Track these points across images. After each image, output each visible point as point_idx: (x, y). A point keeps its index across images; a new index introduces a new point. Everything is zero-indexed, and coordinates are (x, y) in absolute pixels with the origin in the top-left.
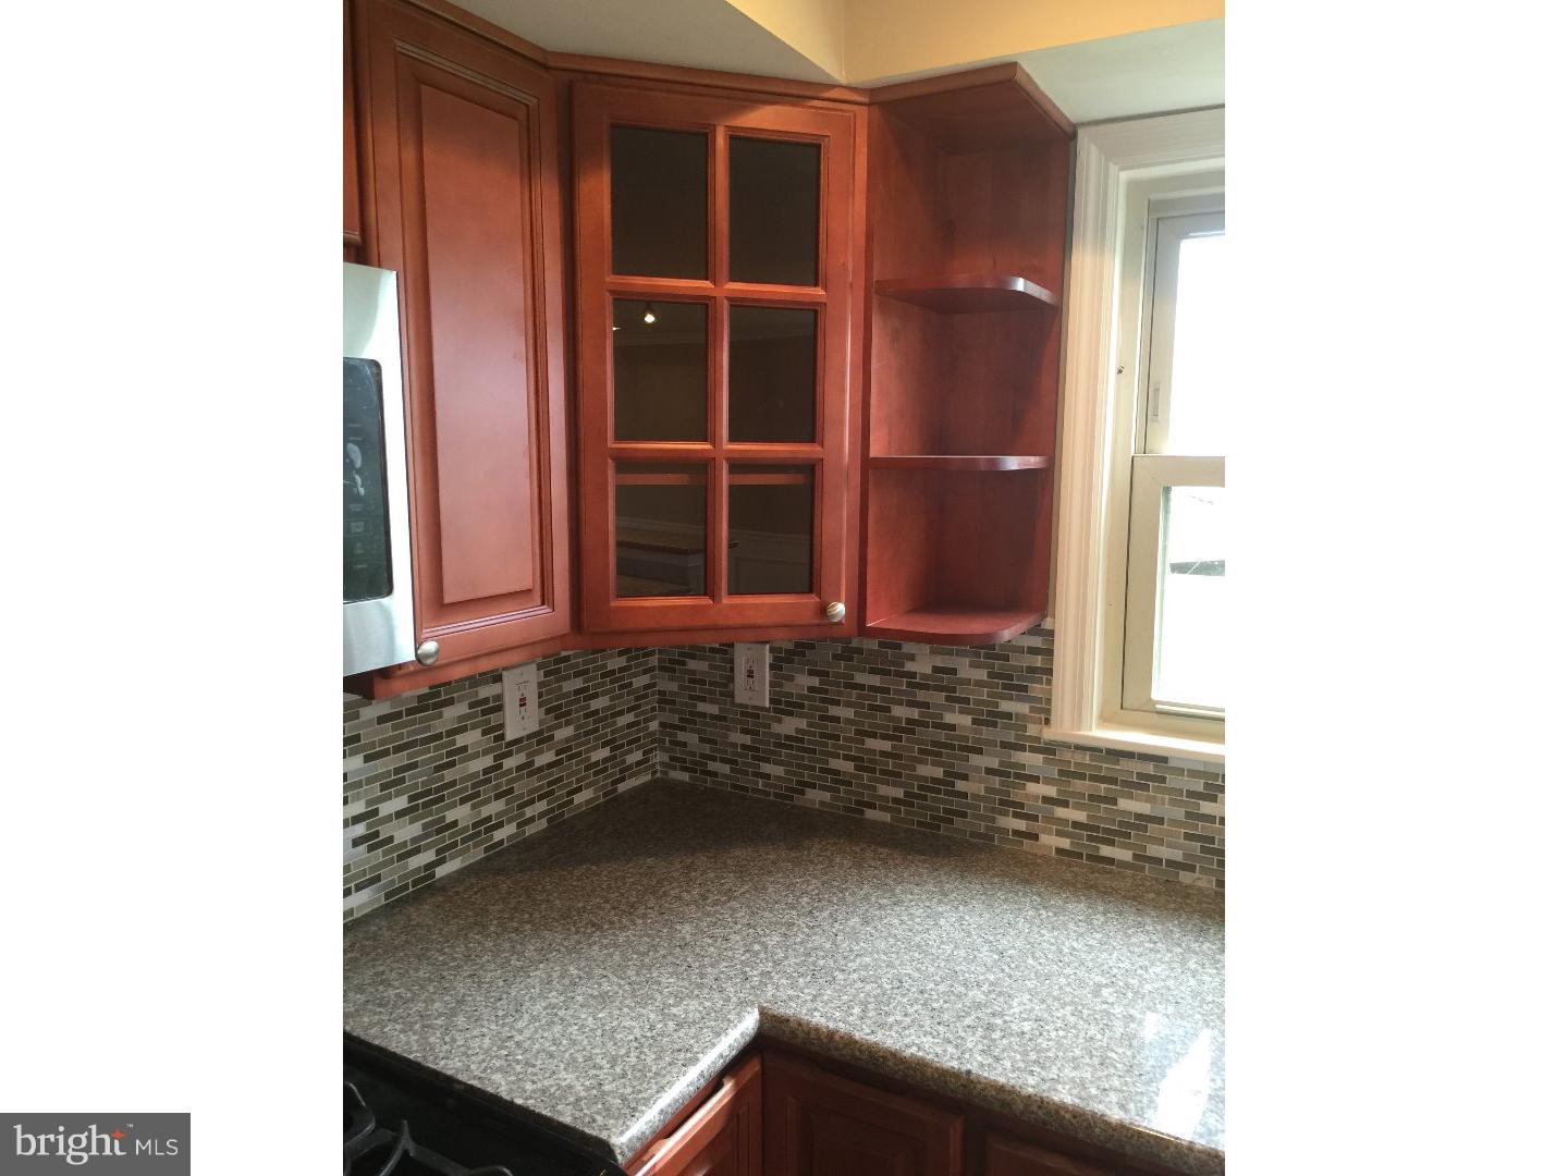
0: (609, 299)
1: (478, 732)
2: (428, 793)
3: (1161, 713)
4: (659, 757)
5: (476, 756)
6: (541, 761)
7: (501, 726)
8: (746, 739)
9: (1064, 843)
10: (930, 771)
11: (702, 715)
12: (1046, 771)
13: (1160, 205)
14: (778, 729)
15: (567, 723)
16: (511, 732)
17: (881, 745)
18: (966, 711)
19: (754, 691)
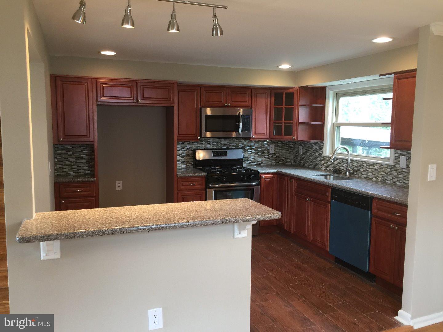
0: (274, 108)
1: (266, 151)
2: (260, 156)
4: (293, 161)
5: (266, 154)
6: (274, 156)
8: (300, 158)
9: (324, 168)
10: (315, 161)
11: (296, 155)
12: (323, 160)
13: (338, 94)
14: (303, 156)
15: (278, 153)
16: (270, 152)
17: (311, 158)
18: (317, 153)
19: (301, 151)
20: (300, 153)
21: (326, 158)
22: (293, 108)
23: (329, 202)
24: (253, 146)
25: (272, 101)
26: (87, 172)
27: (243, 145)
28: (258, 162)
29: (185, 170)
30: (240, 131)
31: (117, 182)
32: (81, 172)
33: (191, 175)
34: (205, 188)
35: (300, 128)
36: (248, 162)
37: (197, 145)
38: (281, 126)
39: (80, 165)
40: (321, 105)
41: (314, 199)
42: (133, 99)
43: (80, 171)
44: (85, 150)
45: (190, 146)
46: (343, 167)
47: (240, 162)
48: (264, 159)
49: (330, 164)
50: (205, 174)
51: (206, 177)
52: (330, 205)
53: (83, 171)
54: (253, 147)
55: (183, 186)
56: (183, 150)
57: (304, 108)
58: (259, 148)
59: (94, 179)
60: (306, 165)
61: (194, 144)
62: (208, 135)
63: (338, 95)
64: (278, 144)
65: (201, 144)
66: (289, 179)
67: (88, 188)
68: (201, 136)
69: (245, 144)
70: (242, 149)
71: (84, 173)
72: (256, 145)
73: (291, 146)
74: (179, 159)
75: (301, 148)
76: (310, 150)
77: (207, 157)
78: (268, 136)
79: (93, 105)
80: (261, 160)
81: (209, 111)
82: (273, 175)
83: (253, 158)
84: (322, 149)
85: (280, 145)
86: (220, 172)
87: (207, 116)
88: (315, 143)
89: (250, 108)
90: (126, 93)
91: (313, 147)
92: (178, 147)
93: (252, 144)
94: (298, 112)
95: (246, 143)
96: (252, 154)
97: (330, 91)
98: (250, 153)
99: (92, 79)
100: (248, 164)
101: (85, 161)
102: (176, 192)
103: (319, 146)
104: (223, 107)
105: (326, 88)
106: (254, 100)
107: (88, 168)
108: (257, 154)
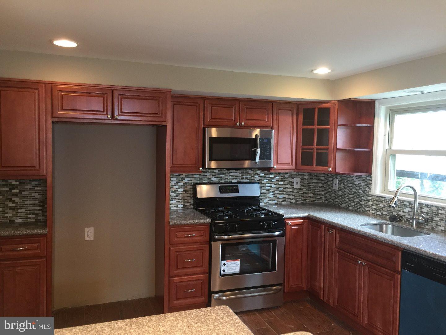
0: (302, 129)
1: (290, 185)
2: (282, 192)
3: (389, 191)
4: (324, 199)
5: (289, 189)
6: (300, 193)
7: (293, 186)
8: (335, 195)
9: (373, 212)
10: (357, 200)
11: (329, 191)
12: (371, 200)
13: (393, 110)
14: (339, 193)
15: (305, 188)
16: (295, 187)
17: (351, 196)
18: (362, 190)
19: (336, 187)
20: (334, 188)
21: (376, 198)
22: (328, 129)
23: (398, 272)
24: (273, 178)
25: (299, 121)
26: (39, 218)
27: (260, 178)
28: (280, 200)
29: (182, 211)
30: (257, 160)
31: (87, 229)
32: (30, 218)
33: (189, 222)
34: (209, 240)
35: (339, 155)
36: (267, 200)
37: (199, 177)
38: (312, 153)
39: (29, 208)
40: (368, 125)
41: (369, 263)
42: (107, 114)
43: (29, 216)
44: (37, 187)
45: (189, 179)
46: (405, 212)
47: (255, 200)
48: (287, 196)
49: (382, 207)
50: (209, 221)
51: (210, 225)
52: (399, 276)
53: (34, 216)
54: (273, 180)
55: (177, 238)
56: (179, 184)
57: (344, 130)
58: (280, 182)
59: (45, 231)
60: (343, 205)
61: (195, 176)
62: (213, 164)
63: (392, 112)
64: (305, 176)
65: (204, 176)
66: (326, 227)
67: (35, 245)
68: (203, 166)
69: (261, 176)
70: (259, 183)
71: (36, 220)
72: (276, 177)
73: (322, 179)
74: (174, 197)
75: (336, 181)
76: (350, 185)
77: (212, 195)
78: (294, 167)
79: (46, 121)
80: (283, 197)
81: (214, 132)
82: (302, 221)
83: (272, 195)
84: (369, 185)
85: (308, 177)
86: (230, 216)
87: (212, 139)
88: (358, 177)
89: (270, 128)
90: (96, 105)
91: (355, 181)
92: (173, 181)
93: (271, 176)
94: (335, 135)
95: (263, 175)
96: (271, 189)
97: (380, 105)
98: (269, 188)
99: (45, 83)
100: (266, 202)
101: (37, 202)
102: (167, 247)
103: (364, 180)
104: (235, 126)
105: (375, 102)
106: (275, 117)
107: (42, 212)
108: (277, 189)
